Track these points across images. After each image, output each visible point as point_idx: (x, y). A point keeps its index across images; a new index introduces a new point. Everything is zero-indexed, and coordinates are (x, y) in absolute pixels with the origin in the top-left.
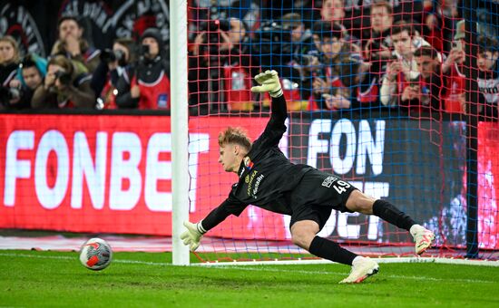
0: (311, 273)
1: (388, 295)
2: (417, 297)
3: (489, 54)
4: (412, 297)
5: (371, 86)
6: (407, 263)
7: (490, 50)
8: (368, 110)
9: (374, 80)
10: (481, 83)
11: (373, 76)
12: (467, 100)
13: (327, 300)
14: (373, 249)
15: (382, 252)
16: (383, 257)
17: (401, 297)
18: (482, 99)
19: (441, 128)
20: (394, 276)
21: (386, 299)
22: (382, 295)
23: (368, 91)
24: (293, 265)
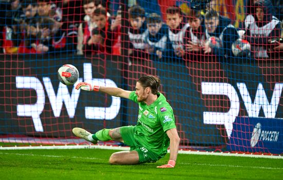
0: (23, 155)
1: (72, 169)
2: (90, 170)
3: (140, 19)
4: (87, 170)
5: (62, 38)
6: (83, 149)
7: (140, 16)
8: (59, 53)
9: (64, 34)
10: (131, 36)
11: (63, 32)
12: (122, 47)
13: (34, 172)
14: (61, 140)
15: (67, 142)
16: (68, 145)
17: (80, 170)
18: (132, 46)
19: (105, 65)
20: (75, 157)
21: (71, 172)
22: (69, 169)
23: (60, 41)
24: (12, 150)
